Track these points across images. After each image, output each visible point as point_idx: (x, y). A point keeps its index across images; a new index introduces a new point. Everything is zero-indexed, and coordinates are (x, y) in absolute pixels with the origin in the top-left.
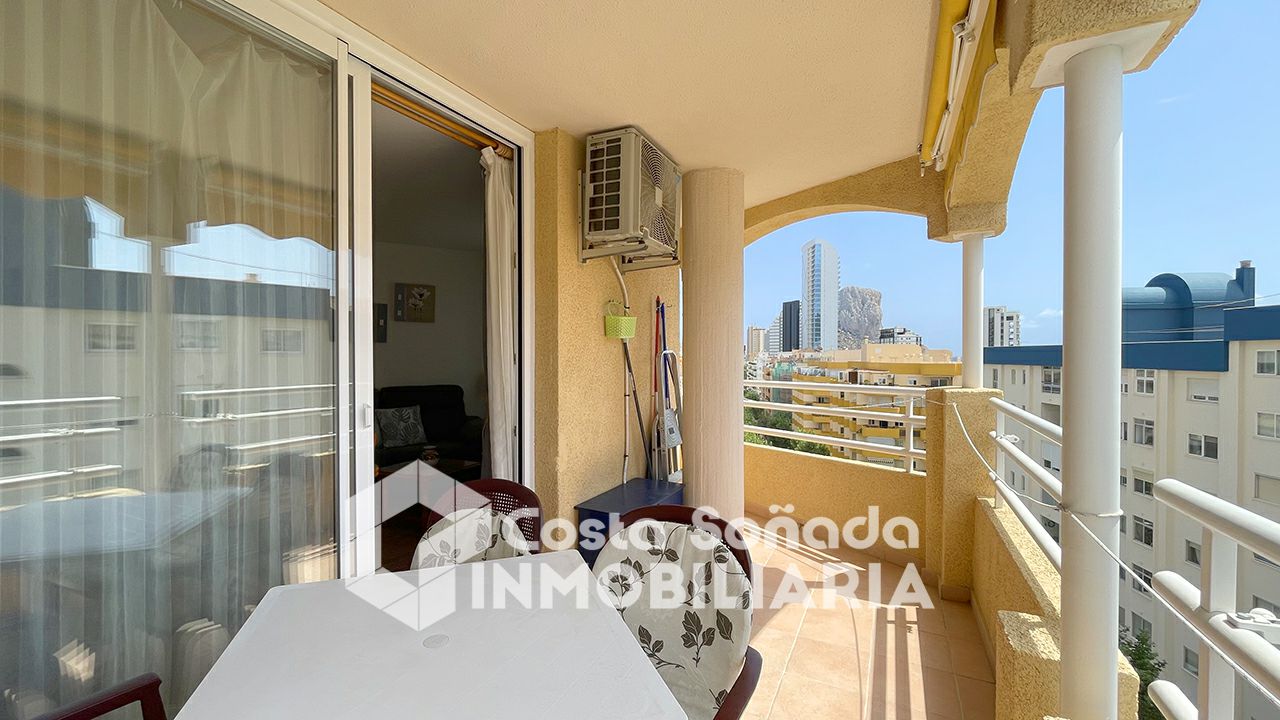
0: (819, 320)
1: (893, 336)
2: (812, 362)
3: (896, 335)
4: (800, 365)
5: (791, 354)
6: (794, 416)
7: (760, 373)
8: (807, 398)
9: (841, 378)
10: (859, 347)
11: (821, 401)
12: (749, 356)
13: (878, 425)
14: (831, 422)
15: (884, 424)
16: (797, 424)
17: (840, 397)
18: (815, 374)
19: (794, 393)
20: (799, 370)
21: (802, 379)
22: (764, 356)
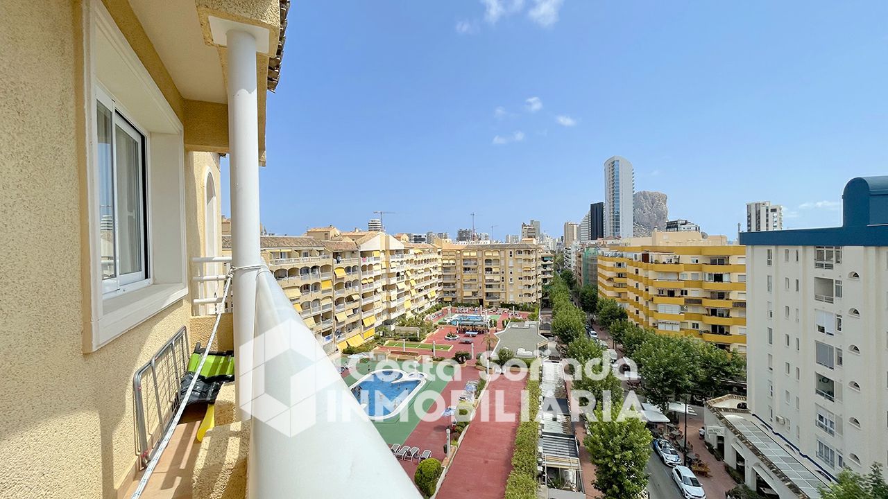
0: (618, 216)
1: (677, 226)
4: (603, 249)
5: (596, 241)
6: (600, 287)
7: (573, 256)
8: (609, 274)
9: (636, 259)
10: (650, 235)
11: (620, 275)
12: (565, 243)
13: (667, 294)
14: (628, 292)
15: (671, 294)
16: (601, 293)
17: (635, 273)
18: (616, 255)
19: (599, 270)
20: (603, 253)
21: (605, 260)
22: (576, 243)
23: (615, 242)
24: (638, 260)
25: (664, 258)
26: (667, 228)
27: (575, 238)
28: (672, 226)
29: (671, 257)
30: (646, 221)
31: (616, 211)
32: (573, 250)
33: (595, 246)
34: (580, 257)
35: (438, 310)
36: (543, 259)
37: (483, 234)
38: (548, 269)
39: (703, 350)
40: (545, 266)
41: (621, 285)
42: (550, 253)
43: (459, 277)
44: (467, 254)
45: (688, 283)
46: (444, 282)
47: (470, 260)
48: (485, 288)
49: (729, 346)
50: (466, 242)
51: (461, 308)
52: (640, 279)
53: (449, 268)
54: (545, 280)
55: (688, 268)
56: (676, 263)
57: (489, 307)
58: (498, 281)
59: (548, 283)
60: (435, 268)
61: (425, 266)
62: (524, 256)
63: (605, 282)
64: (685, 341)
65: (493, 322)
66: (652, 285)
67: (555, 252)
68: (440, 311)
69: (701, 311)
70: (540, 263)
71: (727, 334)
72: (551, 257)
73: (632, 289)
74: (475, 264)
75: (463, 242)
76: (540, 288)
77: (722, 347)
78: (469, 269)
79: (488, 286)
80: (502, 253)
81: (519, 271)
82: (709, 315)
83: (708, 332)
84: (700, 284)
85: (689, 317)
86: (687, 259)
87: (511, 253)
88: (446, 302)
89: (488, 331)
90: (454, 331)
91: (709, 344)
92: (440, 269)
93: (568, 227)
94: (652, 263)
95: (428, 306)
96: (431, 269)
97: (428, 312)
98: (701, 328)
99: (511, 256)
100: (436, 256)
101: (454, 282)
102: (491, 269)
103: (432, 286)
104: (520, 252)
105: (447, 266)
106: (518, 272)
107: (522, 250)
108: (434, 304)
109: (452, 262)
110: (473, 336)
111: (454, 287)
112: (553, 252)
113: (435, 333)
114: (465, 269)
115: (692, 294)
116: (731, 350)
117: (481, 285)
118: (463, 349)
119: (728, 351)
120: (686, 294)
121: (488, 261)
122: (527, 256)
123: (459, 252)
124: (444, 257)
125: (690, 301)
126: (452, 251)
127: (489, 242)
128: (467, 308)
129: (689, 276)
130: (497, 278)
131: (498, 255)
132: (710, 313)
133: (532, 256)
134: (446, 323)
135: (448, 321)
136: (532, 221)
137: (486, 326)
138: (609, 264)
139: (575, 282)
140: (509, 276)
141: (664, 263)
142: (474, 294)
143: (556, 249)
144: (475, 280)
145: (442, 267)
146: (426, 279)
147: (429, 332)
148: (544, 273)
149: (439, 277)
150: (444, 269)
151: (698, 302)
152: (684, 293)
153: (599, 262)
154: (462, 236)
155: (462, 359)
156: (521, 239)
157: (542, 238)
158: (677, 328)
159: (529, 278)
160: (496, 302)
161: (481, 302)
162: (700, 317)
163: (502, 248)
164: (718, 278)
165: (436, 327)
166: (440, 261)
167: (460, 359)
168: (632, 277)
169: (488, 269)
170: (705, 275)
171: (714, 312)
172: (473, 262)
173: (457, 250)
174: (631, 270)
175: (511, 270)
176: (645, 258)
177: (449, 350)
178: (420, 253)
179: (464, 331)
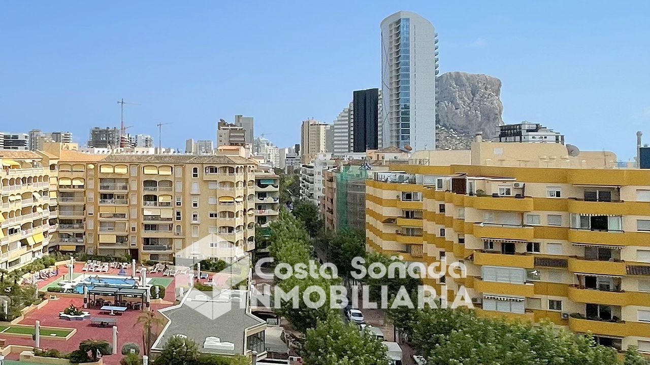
0: (407, 113)
1: (520, 134)
2: (394, 165)
3: (524, 133)
4: (377, 169)
5: (364, 155)
6: (369, 234)
7: (318, 178)
8: (387, 212)
9: (440, 187)
10: (468, 147)
11: (408, 214)
12: (303, 157)
13: (500, 249)
14: (424, 243)
15: (509, 248)
16: (372, 244)
17: (438, 212)
18: (401, 180)
19: (369, 204)
20: (376, 175)
21: (380, 188)
22: (323, 156)
23: (401, 156)
24: (444, 188)
25: (495, 187)
26: (501, 136)
27: (322, 147)
28: (510, 133)
29: (510, 185)
30: (461, 122)
31: (402, 104)
32: (318, 169)
33: (362, 163)
34: (331, 180)
35: (46, 268)
36: (258, 182)
37: (142, 137)
38: (269, 200)
39: (569, 346)
40: (262, 195)
41: (410, 231)
42: (272, 173)
43: (90, 209)
44: (110, 170)
45: (540, 231)
46: (62, 217)
47: (114, 180)
48: (143, 230)
49: (620, 341)
50: (106, 150)
51: (93, 264)
52: (450, 222)
53: (71, 195)
54: (262, 219)
55: (540, 204)
56: (518, 196)
57: (149, 264)
58: (168, 219)
59: (267, 225)
60: (45, 193)
61: (24, 189)
62: (220, 176)
63: (380, 226)
64: (534, 331)
65: (157, 290)
66: (471, 232)
67: (283, 171)
68: (52, 269)
69: (565, 279)
70: (253, 190)
71: (616, 319)
72: (275, 180)
73: (432, 239)
74: (125, 188)
75: (101, 150)
76: (251, 233)
77: (607, 342)
78: (111, 196)
79: (147, 227)
80: (179, 171)
81: (211, 201)
82: (582, 288)
83: (577, 316)
84: (564, 234)
85: (542, 289)
86: (539, 190)
87: (195, 170)
88: (64, 252)
89: (148, 305)
90: (78, 304)
91: (581, 337)
92: (53, 195)
93: (309, 129)
94: (471, 194)
95: (27, 259)
96: (37, 195)
97: (28, 270)
98: (566, 308)
99: (195, 176)
100: (46, 171)
101: (82, 217)
102: (155, 198)
103: (36, 224)
104: (213, 170)
105: (68, 190)
106: (210, 203)
107: (218, 166)
108: (40, 256)
109: (77, 183)
110: (117, 313)
111: (82, 227)
112: (277, 171)
113: (40, 306)
114: (104, 196)
115: (549, 249)
116: (624, 347)
117: (134, 225)
118: (96, 337)
119: (619, 349)
120: (537, 249)
121: (149, 183)
122: (227, 177)
123: (92, 166)
124: (62, 175)
125: (545, 263)
126: (78, 164)
127: (151, 151)
128: (106, 265)
129: (543, 219)
130: (167, 213)
131: (170, 173)
132: (584, 284)
133: (239, 177)
134: (63, 290)
135: (67, 286)
136: (239, 117)
137: (142, 296)
138: (387, 194)
139: (321, 223)
140: (189, 211)
141: (495, 196)
142: (121, 239)
143: (284, 166)
144: (123, 215)
145: (57, 191)
146: (25, 211)
147: (28, 304)
148: (259, 207)
149: (52, 209)
150: (64, 194)
151: (560, 263)
152: (532, 247)
153: (369, 190)
154: (100, 138)
155: (94, 353)
156: (216, 148)
157: (257, 146)
158: (519, 309)
159: (231, 215)
160: (164, 255)
161: (134, 254)
162: (565, 290)
163: (177, 162)
164: (600, 223)
165: (42, 296)
166: (53, 181)
167: (90, 353)
168: (432, 217)
169: (148, 198)
170: (574, 219)
171: (591, 282)
172: (119, 184)
173: (88, 163)
174: (432, 206)
175: (196, 200)
176: (459, 186)
177: (67, 338)
178: (14, 166)
179: (99, 304)
